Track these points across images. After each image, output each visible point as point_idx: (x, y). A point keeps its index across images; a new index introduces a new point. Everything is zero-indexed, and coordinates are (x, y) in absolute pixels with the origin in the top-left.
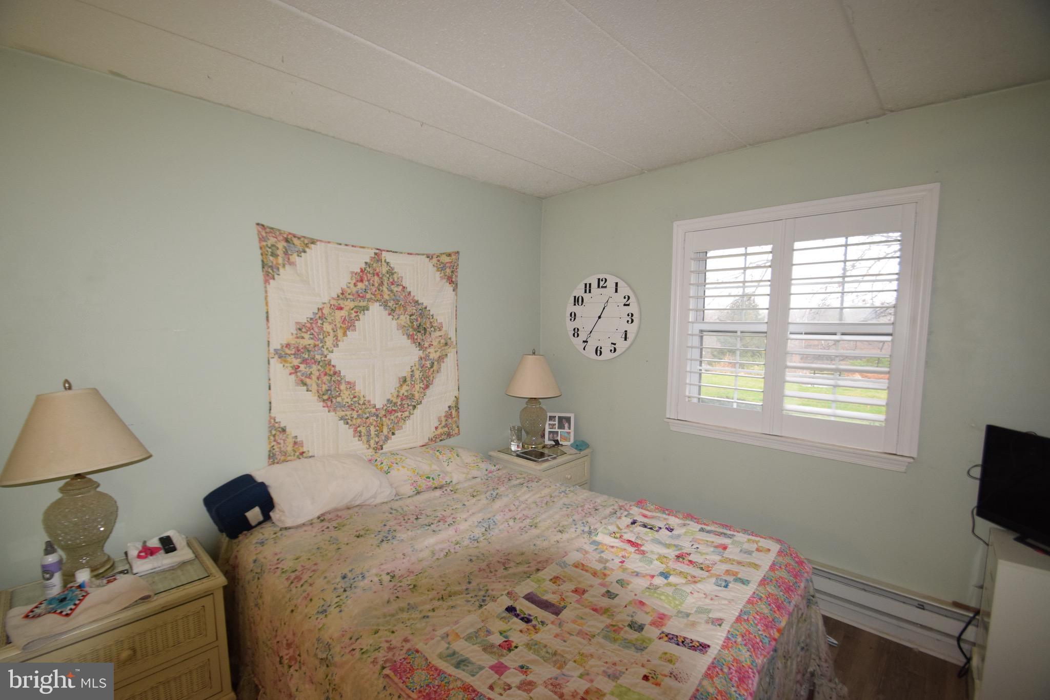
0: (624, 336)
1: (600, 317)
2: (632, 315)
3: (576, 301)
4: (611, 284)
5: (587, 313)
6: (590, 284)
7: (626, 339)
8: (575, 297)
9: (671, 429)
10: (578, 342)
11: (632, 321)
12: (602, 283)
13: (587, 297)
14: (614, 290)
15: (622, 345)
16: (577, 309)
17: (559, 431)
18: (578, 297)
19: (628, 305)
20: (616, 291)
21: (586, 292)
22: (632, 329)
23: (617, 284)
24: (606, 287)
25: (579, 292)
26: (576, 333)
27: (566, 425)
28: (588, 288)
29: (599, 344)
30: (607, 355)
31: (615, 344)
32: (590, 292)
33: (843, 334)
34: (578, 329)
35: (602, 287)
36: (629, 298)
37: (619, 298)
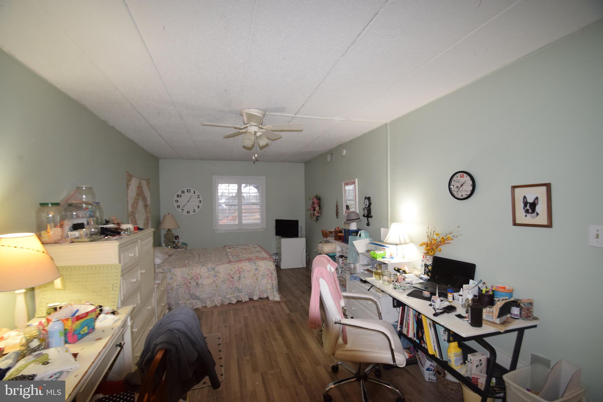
0: (198, 207)
1: (188, 201)
2: (201, 201)
3: (178, 196)
4: (192, 191)
5: (182, 201)
6: (184, 191)
7: (199, 208)
8: (177, 195)
9: (215, 232)
10: (180, 210)
11: (201, 202)
12: (189, 191)
13: (182, 195)
14: (193, 193)
15: (197, 210)
16: (179, 199)
17: (176, 241)
18: (179, 195)
19: (199, 198)
20: (194, 193)
21: (182, 193)
22: (200, 205)
23: (194, 191)
24: (190, 192)
25: (179, 193)
26: (178, 207)
27: (177, 238)
28: (183, 192)
29: (189, 210)
30: (192, 213)
31: (194, 210)
32: (184, 193)
33: (251, 205)
34: (179, 206)
35: (189, 192)
36: (199, 196)
37: (196, 195)
